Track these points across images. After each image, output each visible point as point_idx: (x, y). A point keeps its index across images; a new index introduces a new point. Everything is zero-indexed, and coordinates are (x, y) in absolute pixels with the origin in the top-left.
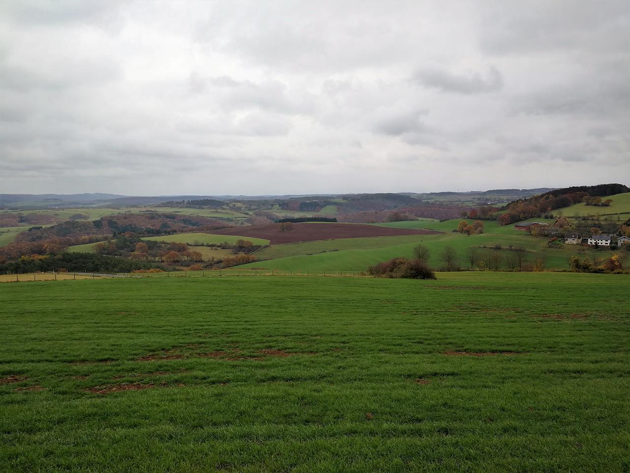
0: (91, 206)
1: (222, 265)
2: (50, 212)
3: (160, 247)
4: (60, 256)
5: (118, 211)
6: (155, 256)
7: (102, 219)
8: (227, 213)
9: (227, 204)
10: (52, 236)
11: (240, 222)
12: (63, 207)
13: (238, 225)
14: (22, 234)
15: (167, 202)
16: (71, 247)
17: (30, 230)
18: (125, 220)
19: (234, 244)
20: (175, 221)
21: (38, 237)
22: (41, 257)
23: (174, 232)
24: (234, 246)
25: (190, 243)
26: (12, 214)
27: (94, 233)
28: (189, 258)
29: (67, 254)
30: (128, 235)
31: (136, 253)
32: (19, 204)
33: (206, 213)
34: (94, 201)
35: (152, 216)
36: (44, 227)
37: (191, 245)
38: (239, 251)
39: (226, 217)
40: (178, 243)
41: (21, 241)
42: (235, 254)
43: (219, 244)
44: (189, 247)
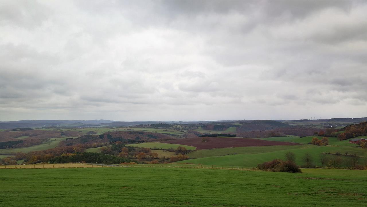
0: (98, 127)
1: (170, 161)
2: (77, 130)
3: (135, 150)
4: (82, 154)
5: (112, 130)
6: (132, 155)
7: (104, 134)
8: (172, 131)
9: (172, 126)
10: (78, 143)
12: (83, 127)
13: (179, 138)
14: (63, 142)
15: (139, 125)
16: (88, 149)
17: (67, 139)
18: (116, 135)
20: (143, 136)
21: (70, 143)
22: (72, 154)
23: (143, 142)
24: (176, 150)
25: (151, 148)
26: (57, 131)
27: (99, 142)
28: (151, 157)
29: (86, 153)
30: (118, 143)
31: (122, 153)
32: (61, 126)
34: (100, 124)
35: (131, 133)
36: (74, 138)
39: (172, 134)
40: (145, 148)
41: (62, 145)
43: (168, 149)
44: (151, 150)
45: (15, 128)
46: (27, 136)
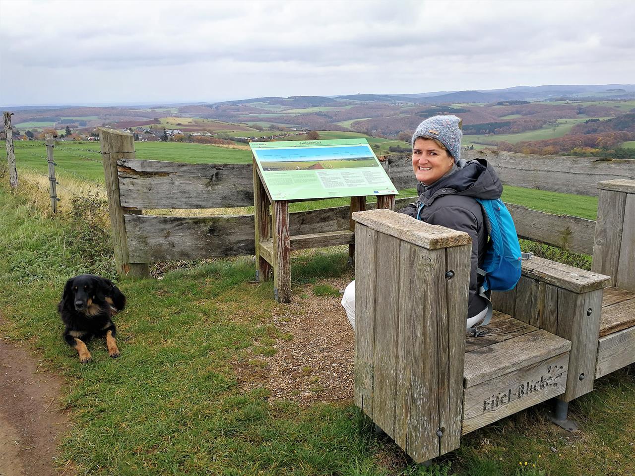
45: (502, 100)
46: (519, 114)
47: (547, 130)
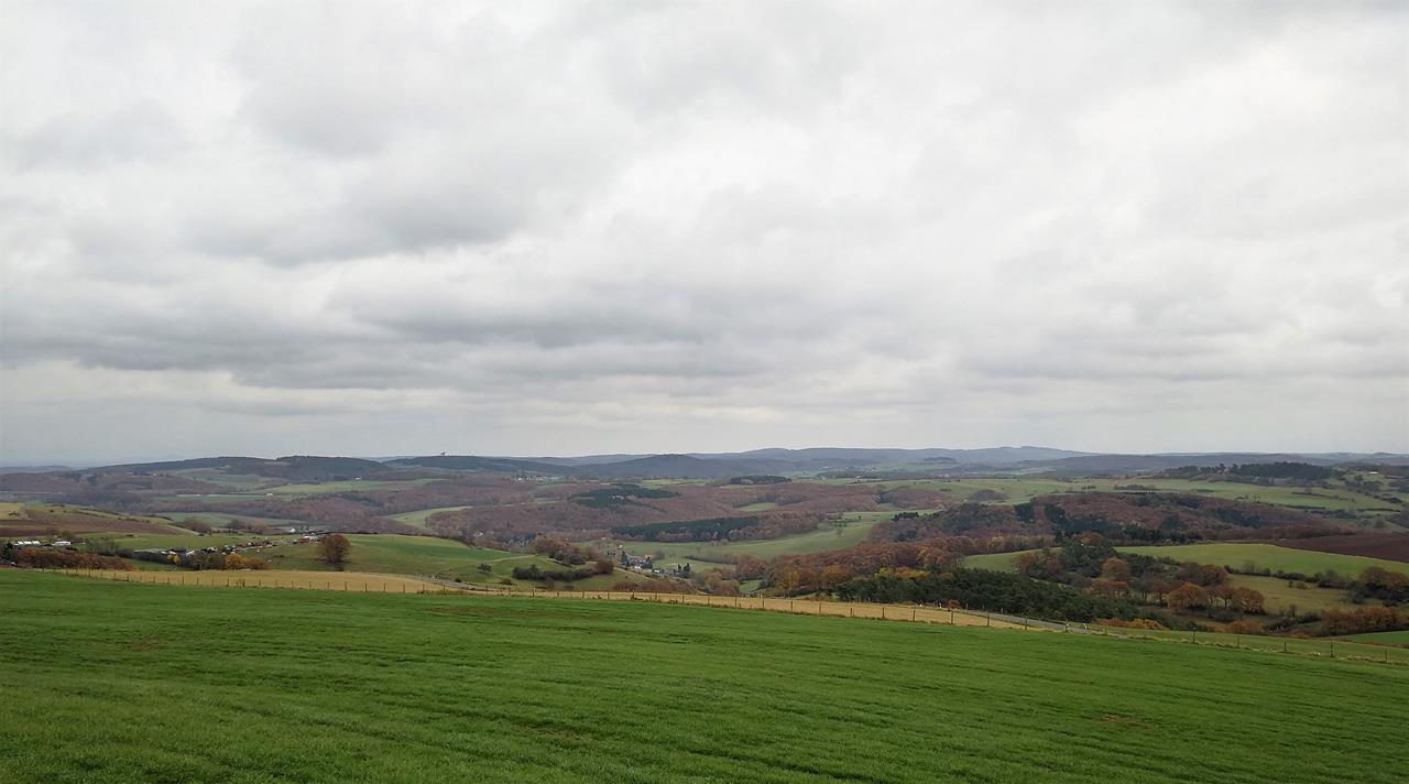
0: (1013, 473)
1: (1318, 627)
2: (935, 485)
3: (1158, 571)
4: (948, 575)
5: (1067, 485)
6: (1145, 590)
7: (1035, 502)
8: (1336, 497)
9: (1340, 476)
10: (936, 532)
11: (1374, 521)
12: (958, 474)
13: (1369, 529)
14: (882, 525)
15: (1180, 469)
16: (969, 557)
17: (897, 518)
18: (1080, 507)
19: (1355, 577)
20: (1197, 514)
21: (909, 532)
22: (914, 573)
23: (1195, 538)
24: (1353, 585)
25: (1232, 566)
26: (867, 487)
27: (1015, 531)
28: (1230, 603)
29: (963, 571)
30: (1086, 540)
31: (1103, 580)
32: (879, 469)
33: (1278, 496)
34: (1019, 463)
35: (1144, 500)
36: (921, 513)
37: (1237, 572)
38: (1367, 596)
39: (1336, 508)
40: (1204, 564)
41: (879, 539)
42: (1355, 602)
43: (1311, 574)
44: (1229, 576)
45: (739, 474)
46: (773, 502)
47: (826, 534)
